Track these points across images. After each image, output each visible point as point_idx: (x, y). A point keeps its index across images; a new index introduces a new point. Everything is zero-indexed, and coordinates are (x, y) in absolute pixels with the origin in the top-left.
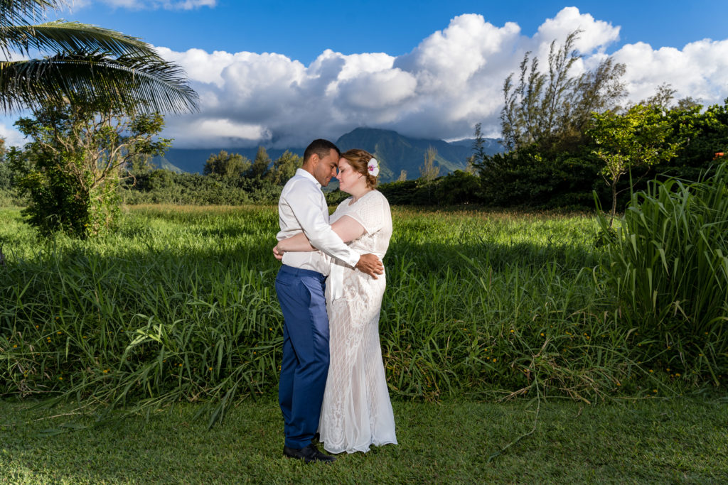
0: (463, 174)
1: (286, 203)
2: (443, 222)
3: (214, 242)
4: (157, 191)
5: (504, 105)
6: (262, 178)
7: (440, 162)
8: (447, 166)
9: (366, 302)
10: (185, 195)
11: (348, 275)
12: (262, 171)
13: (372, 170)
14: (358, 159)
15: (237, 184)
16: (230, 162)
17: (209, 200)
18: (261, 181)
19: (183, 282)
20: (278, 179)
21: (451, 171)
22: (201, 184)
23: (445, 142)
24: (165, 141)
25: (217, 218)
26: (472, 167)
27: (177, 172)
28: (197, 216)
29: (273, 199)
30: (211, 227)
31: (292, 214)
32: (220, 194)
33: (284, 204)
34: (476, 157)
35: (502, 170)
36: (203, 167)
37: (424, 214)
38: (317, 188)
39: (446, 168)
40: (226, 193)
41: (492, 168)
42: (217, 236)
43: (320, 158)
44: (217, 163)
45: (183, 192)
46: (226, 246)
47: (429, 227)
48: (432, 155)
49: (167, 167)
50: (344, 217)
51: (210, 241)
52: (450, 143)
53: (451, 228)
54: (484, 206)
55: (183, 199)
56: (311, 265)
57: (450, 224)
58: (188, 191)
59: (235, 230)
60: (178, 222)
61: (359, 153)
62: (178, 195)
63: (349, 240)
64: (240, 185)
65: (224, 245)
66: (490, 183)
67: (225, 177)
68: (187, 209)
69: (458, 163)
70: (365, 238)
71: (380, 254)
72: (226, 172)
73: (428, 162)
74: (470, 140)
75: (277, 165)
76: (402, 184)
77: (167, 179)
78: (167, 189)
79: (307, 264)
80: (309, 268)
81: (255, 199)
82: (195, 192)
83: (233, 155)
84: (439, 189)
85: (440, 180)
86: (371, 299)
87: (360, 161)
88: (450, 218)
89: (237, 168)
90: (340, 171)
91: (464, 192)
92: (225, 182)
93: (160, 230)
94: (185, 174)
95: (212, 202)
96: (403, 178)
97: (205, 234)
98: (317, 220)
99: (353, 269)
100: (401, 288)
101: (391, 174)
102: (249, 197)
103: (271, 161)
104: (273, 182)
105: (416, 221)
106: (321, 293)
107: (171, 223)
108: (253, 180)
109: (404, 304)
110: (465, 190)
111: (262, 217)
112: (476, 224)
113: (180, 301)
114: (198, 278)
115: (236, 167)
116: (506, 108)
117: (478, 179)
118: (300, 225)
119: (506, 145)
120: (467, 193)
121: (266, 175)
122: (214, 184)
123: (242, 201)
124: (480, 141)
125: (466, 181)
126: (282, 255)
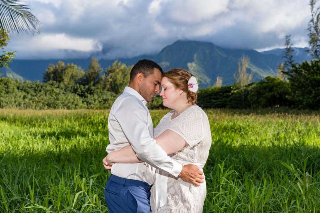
0: (274, 79)
1: (114, 119)
2: (256, 124)
3: (51, 143)
4: (2, 96)
5: (311, 18)
6: (94, 85)
7: (252, 69)
8: (259, 72)
9: (188, 209)
10: (27, 100)
11: (171, 184)
12: (94, 79)
13: (192, 87)
14: (178, 77)
15: (72, 90)
16: (66, 71)
17: (47, 105)
18: (93, 88)
19: (22, 185)
20: (108, 86)
21: (263, 77)
22: (40, 91)
23: (256, 52)
24: (9, 54)
25: (54, 121)
26: (282, 73)
27: (20, 80)
28: (36, 120)
29: (104, 103)
30: (48, 130)
31: (120, 129)
32: (58, 99)
33: (113, 120)
34: (285, 64)
35: (310, 76)
36: (44, 76)
37: (239, 117)
38: (143, 105)
39: (258, 75)
40: (62, 99)
41: (300, 74)
42: (53, 138)
43: (145, 76)
44: (55, 72)
45: (24, 97)
46: (62, 148)
47: (244, 128)
48: (246, 63)
49: (11, 76)
50: (167, 131)
51: (48, 143)
52: (262, 52)
53: (264, 129)
54: (294, 108)
55: (24, 104)
56: (137, 175)
57: (263, 127)
58: (29, 96)
59: (70, 133)
60: (20, 125)
61: (180, 72)
62: (21, 100)
63: (172, 152)
64: (75, 91)
65: (60, 146)
66: (299, 87)
67: (62, 85)
68: (29, 113)
69: (269, 70)
70: (187, 150)
71: (200, 164)
72: (63, 80)
73: (241, 69)
74: (279, 50)
75: (107, 74)
76: (218, 89)
77: (11, 86)
78: (11, 95)
79: (134, 174)
80: (135, 178)
81: (88, 103)
82: (35, 98)
83: (69, 65)
84: (252, 93)
85: (253, 86)
86: (193, 206)
87: (181, 79)
88: (262, 119)
89: (72, 77)
90: (163, 89)
91: (275, 96)
92: (62, 89)
93: (3, 132)
94: (27, 81)
95: (50, 106)
96: (219, 84)
97: (43, 136)
98: (143, 135)
99: (176, 179)
100: (222, 192)
101: (208, 80)
102: (83, 102)
103: (102, 70)
104: (104, 88)
105: (231, 124)
106: (147, 202)
107: (13, 126)
108: (87, 87)
109: (223, 208)
110: (276, 94)
111: (94, 120)
112: (287, 125)
113: (18, 202)
114: (35, 180)
115: (72, 75)
116: (312, 21)
117: (288, 84)
118: (127, 139)
119: (313, 53)
120: (278, 96)
121: (98, 82)
122: (53, 90)
123: (76, 105)
124: (289, 50)
125: (276, 86)
126: (111, 166)
